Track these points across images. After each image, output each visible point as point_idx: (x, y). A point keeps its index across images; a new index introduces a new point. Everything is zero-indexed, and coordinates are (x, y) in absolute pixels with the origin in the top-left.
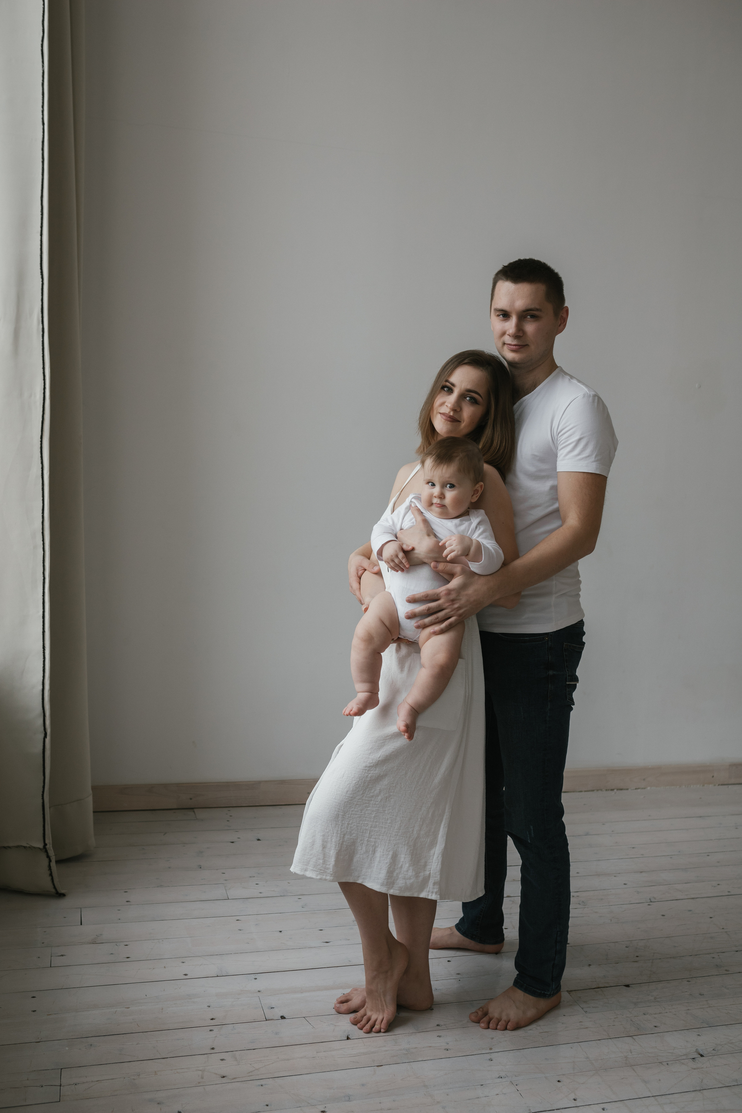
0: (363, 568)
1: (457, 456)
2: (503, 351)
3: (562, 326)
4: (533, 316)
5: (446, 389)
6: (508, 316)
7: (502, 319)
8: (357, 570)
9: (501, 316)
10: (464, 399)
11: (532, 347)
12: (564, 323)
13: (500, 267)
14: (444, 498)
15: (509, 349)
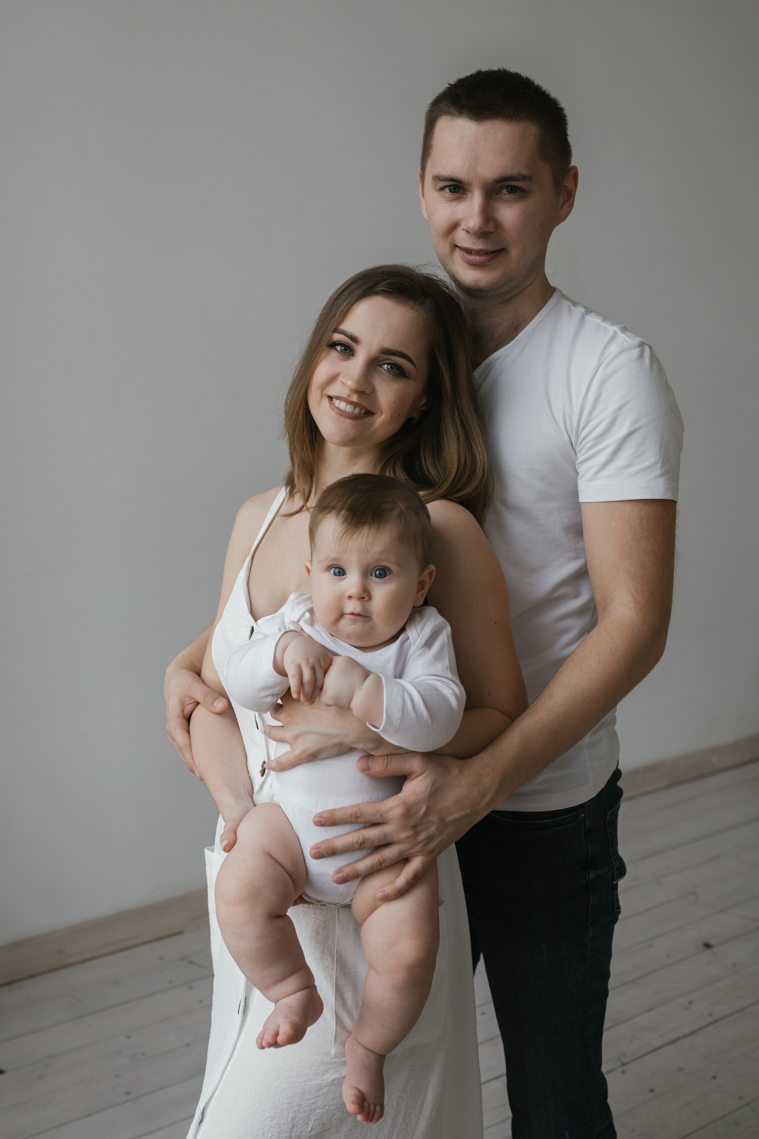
0: (193, 699)
1: (392, 510)
2: (453, 262)
3: (566, 207)
4: (513, 190)
5: (339, 348)
6: (461, 191)
7: (451, 196)
8: (183, 704)
9: (447, 190)
10: (378, 368)
11: (514, 253)
12: (571, 201)
13: (441, 88)
14: (370, 598)
15: (464, 260)
